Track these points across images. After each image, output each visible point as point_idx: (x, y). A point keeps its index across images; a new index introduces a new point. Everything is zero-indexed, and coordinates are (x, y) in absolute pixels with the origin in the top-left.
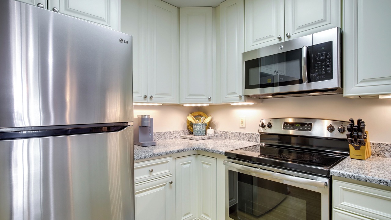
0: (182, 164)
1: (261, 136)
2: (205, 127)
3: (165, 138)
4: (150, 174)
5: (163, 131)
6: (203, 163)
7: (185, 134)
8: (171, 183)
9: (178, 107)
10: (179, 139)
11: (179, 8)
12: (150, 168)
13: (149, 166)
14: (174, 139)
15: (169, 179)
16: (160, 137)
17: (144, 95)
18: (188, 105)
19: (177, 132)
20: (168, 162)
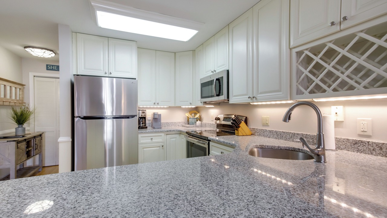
0: (171, 138)
1: (217, 125)
2: (195, 120)
3: (172, 126)
4: (152, 140)
5: (170, 122)
6: (182, 138)
7: (186, 124)
8: (163, 146)
9: (179, 108)
10: (182, 127)
11: (175, 53)
12: (152, 138)
13: (151, 136)
14: (177, 127)
15: (162, 144)
16: (168, 125)
17: (154, 102)
18: (184, 107)
19: (180, 123)
20: (161, 136)
